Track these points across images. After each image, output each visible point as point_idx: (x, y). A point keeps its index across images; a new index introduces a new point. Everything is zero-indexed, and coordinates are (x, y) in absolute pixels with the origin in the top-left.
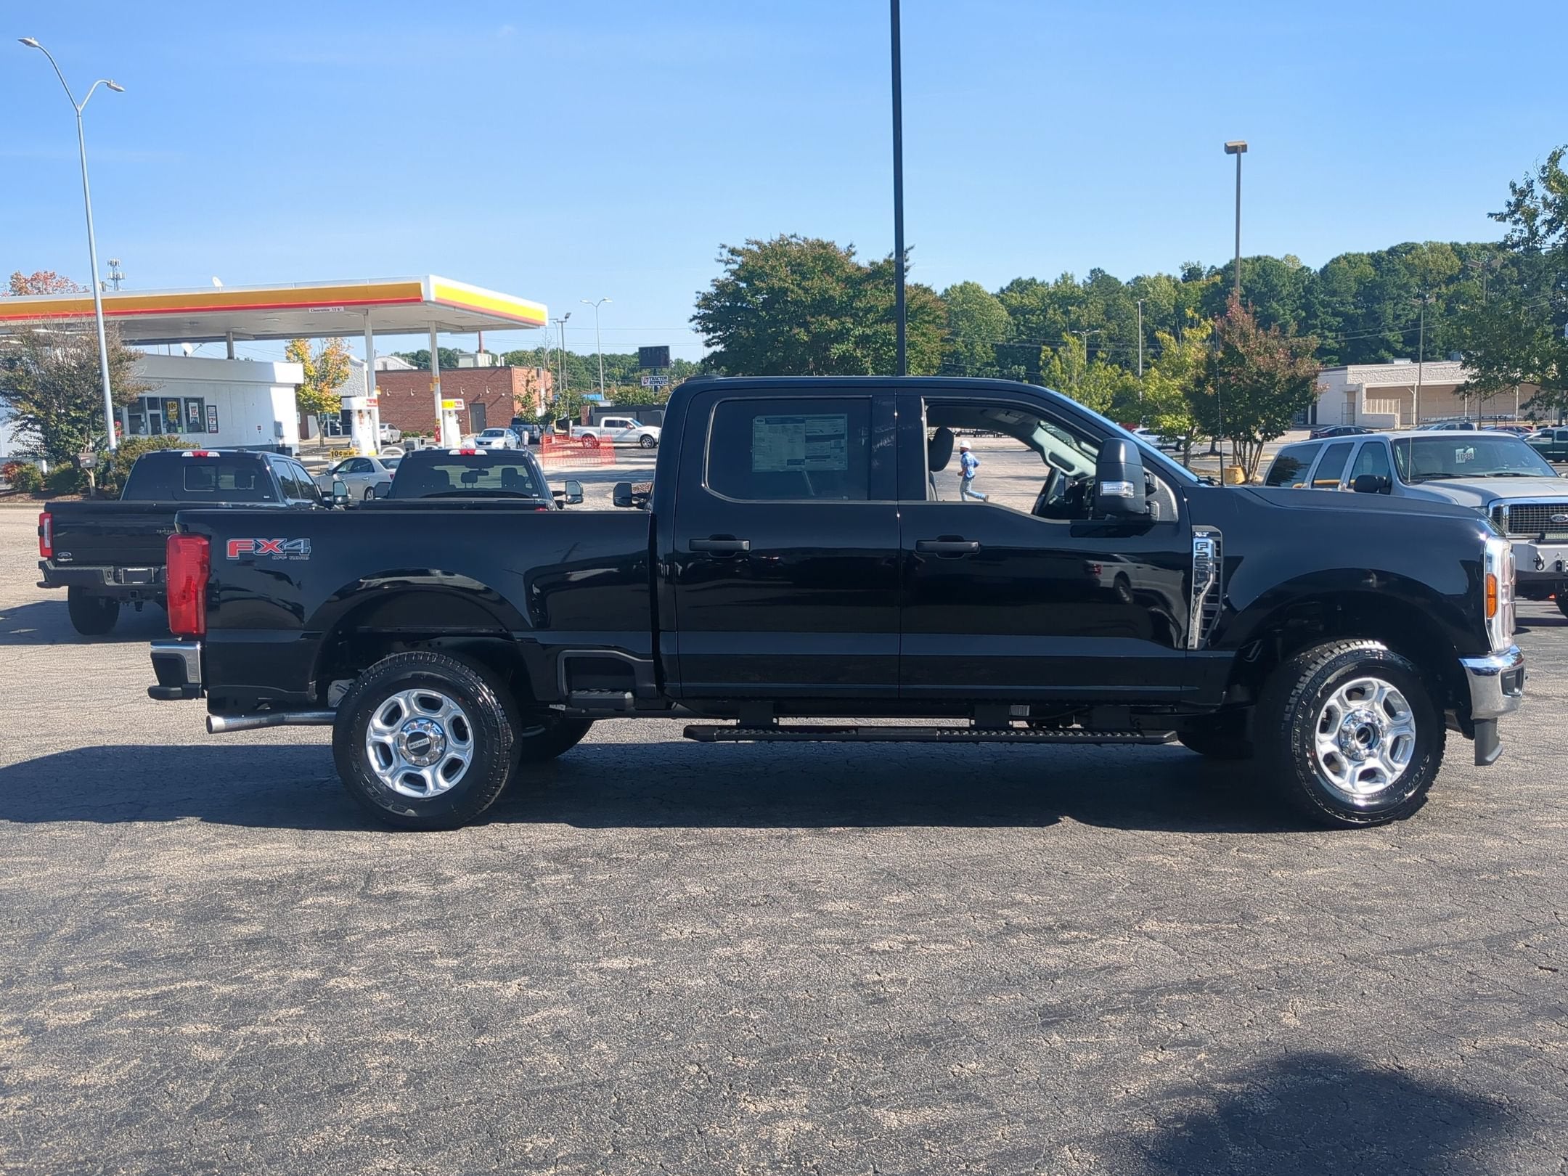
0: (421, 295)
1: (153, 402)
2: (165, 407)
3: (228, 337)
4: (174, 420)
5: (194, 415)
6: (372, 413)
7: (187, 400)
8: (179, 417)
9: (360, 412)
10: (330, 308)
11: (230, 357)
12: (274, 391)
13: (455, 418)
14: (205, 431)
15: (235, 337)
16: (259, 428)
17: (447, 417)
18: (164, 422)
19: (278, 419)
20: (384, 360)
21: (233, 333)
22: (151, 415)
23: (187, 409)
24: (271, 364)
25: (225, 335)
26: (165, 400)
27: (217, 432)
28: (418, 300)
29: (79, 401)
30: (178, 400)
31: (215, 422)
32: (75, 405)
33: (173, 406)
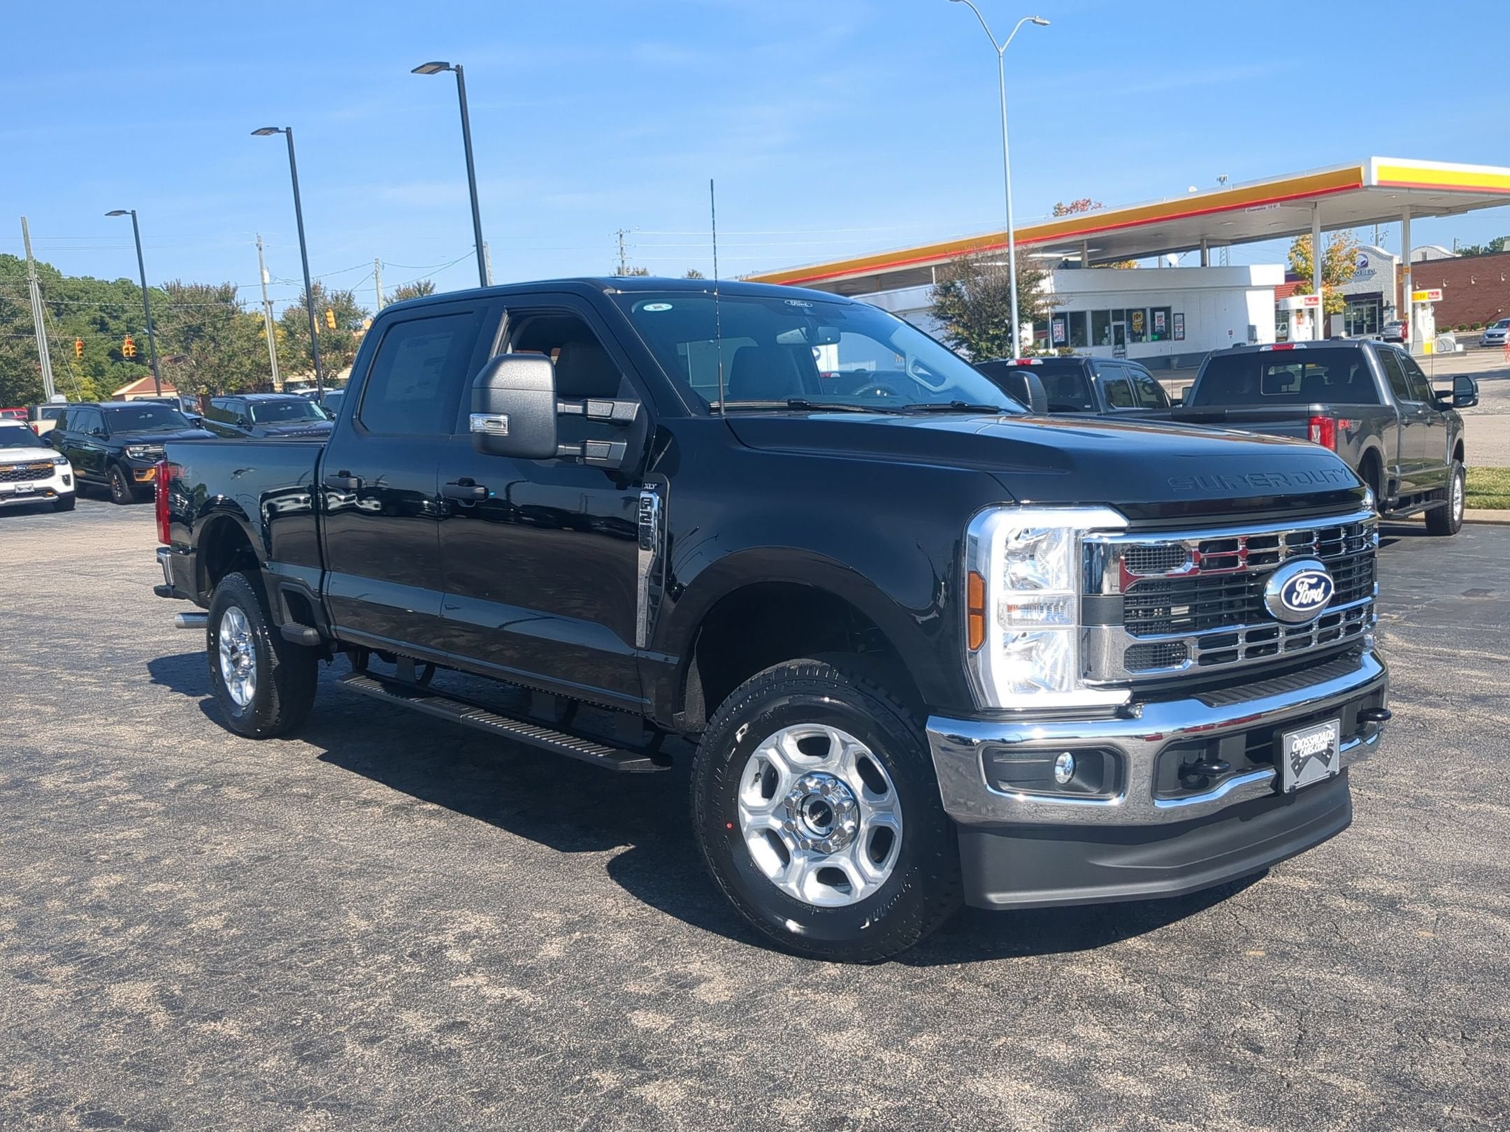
0: (1361, 181)
1: (1118, 314)
2: (1130, 320)
3: (1204, 244)
4: (1137, 329)
5: (1160, 323)
6: (1315, 311)
7: (1154, 310)
8: (1144, 326)
9: (1299, 311)
10: (1267, 206)
11: (1203, 265)
12: (1249, 294)
13: (1430, 311)
14: (1170, 338)
15: (1210, 244)
16: (1231, 333)
17: (1419, 311)
18: (1128, 332)
19: (1252, 323)
20: (1424, 250)
21: (1207, 240)
22: (1115, 326)
23: (1153, 319)
24: (1248, 267)
25: (1199, 243)
26: (1130, 311)
27: (1183, 339)
28: (1357, 186)
29: (996, 320)
30: (1144, 310)
31: (1181, 330)
32: (993, 323)
33: (1137, 317)
